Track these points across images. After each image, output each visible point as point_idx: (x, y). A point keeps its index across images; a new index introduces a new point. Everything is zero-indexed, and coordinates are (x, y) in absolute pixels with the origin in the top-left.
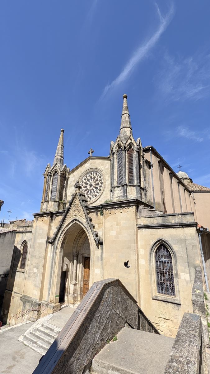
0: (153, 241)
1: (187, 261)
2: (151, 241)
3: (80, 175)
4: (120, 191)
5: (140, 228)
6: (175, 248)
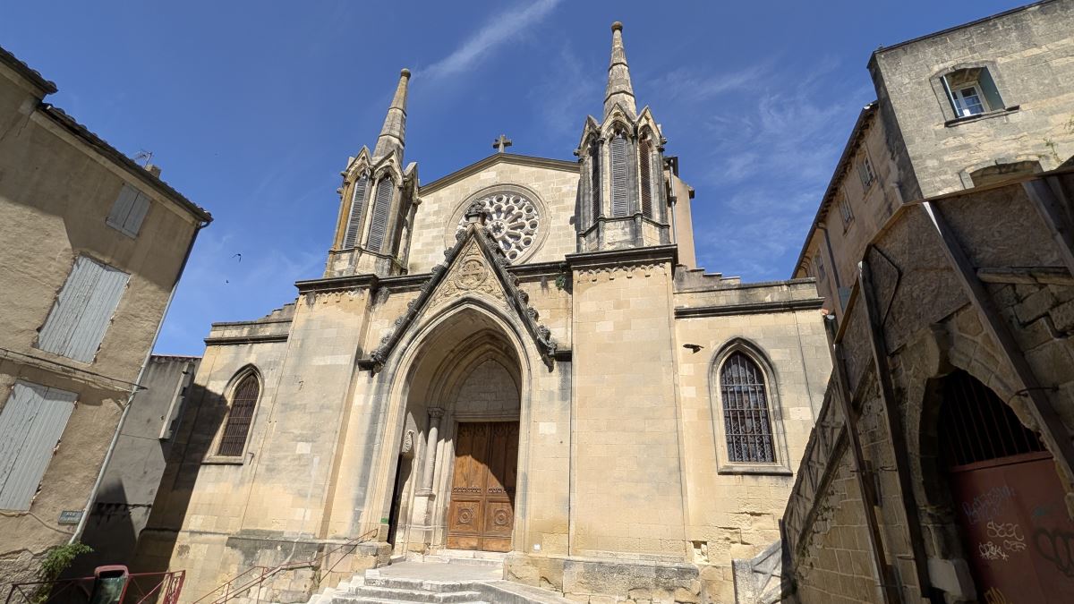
0: (717, 343)
1: (803, 380)
2: (712, 343)
3: (462, 198)
4: (623, 229)
5: (681, 314)
6: (775, 355)
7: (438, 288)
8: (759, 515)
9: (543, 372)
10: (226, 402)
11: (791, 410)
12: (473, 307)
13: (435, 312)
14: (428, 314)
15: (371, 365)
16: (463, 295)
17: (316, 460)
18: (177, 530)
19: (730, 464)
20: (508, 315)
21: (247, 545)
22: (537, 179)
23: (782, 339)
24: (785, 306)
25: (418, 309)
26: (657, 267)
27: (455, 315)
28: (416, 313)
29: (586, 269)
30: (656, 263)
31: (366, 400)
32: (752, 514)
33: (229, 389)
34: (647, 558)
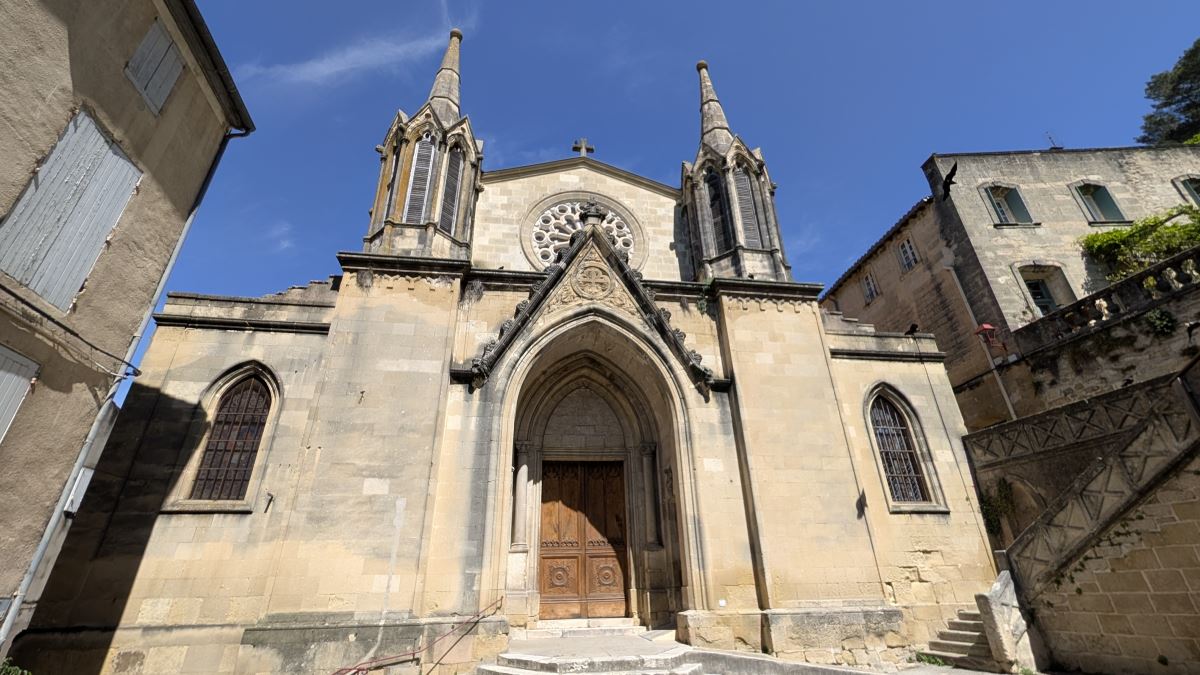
0: (867, 386)
1: (942, 426)
4: (761, 262)
5: (835, 353)
6: (915, 401)
7: (553, 293)
8: (929, 552)
9: (699, 402)
10: (205, 415)
11: (937, 452)
12: (600, 320)
13: (553, 321)
14: (541, 323)
15: (469, 378)
16: (586, 305)
17: (401, 503)
18: (111, 628)
19: (897, 504)
20: (649, 335)
21: (285, 638)
22: (629, 195)
23: (918, 388)
24: (916, 357)
25: (531, 314)
26: (805, 305)
27: (578, 327)
28: (527, 318)
29: (735, 296)
30: (804, 300)
31: (465, 425)
32: (925, 552)
33: (210, 396)
34: (850, 604)
